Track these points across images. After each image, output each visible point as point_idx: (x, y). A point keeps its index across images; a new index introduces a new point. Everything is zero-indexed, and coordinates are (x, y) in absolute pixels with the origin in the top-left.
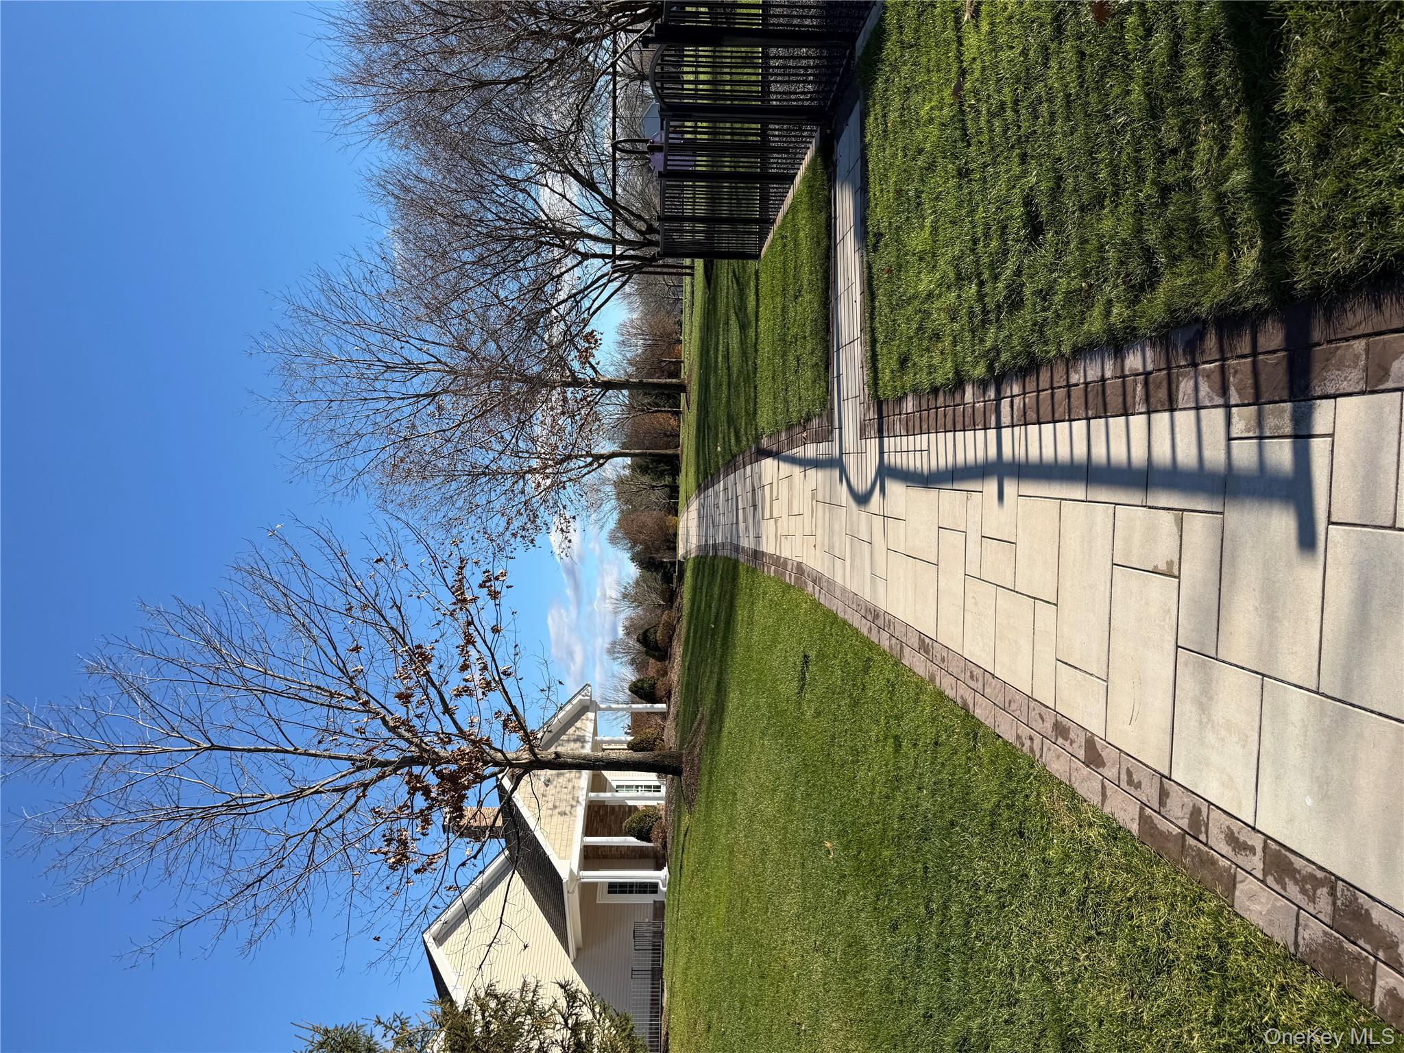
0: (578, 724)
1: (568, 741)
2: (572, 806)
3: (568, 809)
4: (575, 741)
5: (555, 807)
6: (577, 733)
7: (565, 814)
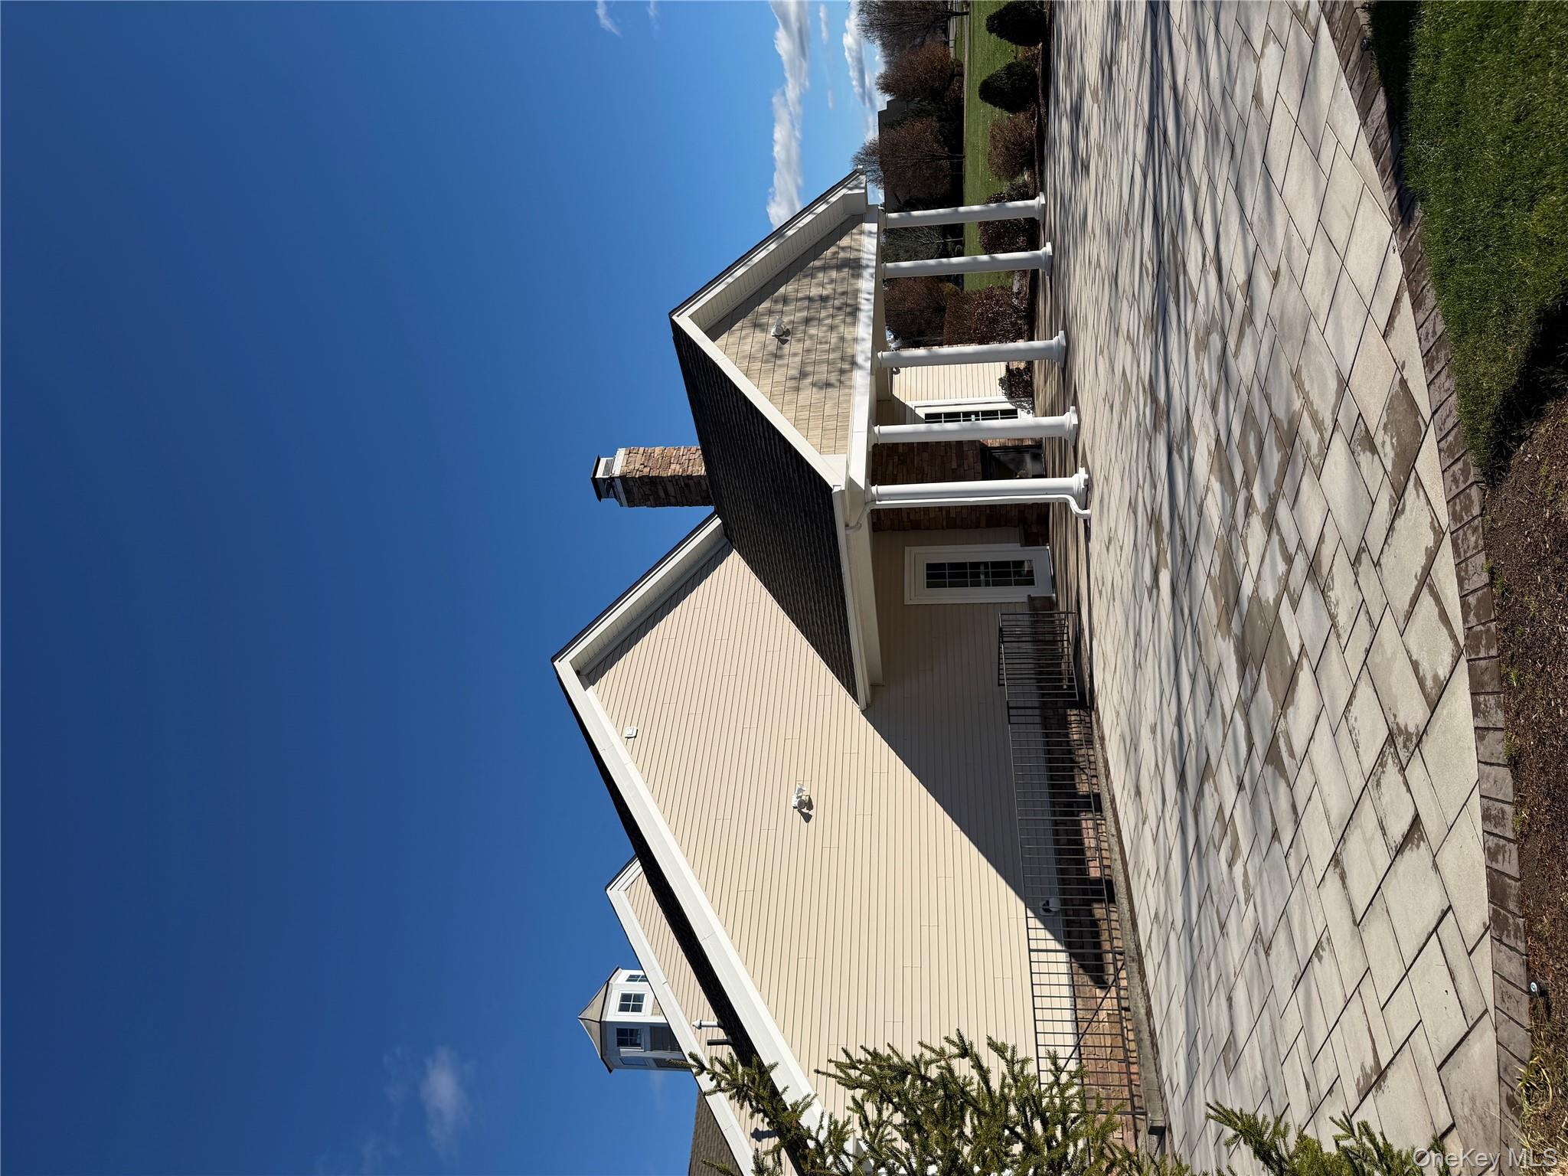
0: (845, 241)
1: (824, 268)
2: (842, 372)
3: (833, 378)
4: (839, 267)
5: (803, 375)
6: (842, 255)
7: (828, 385)
